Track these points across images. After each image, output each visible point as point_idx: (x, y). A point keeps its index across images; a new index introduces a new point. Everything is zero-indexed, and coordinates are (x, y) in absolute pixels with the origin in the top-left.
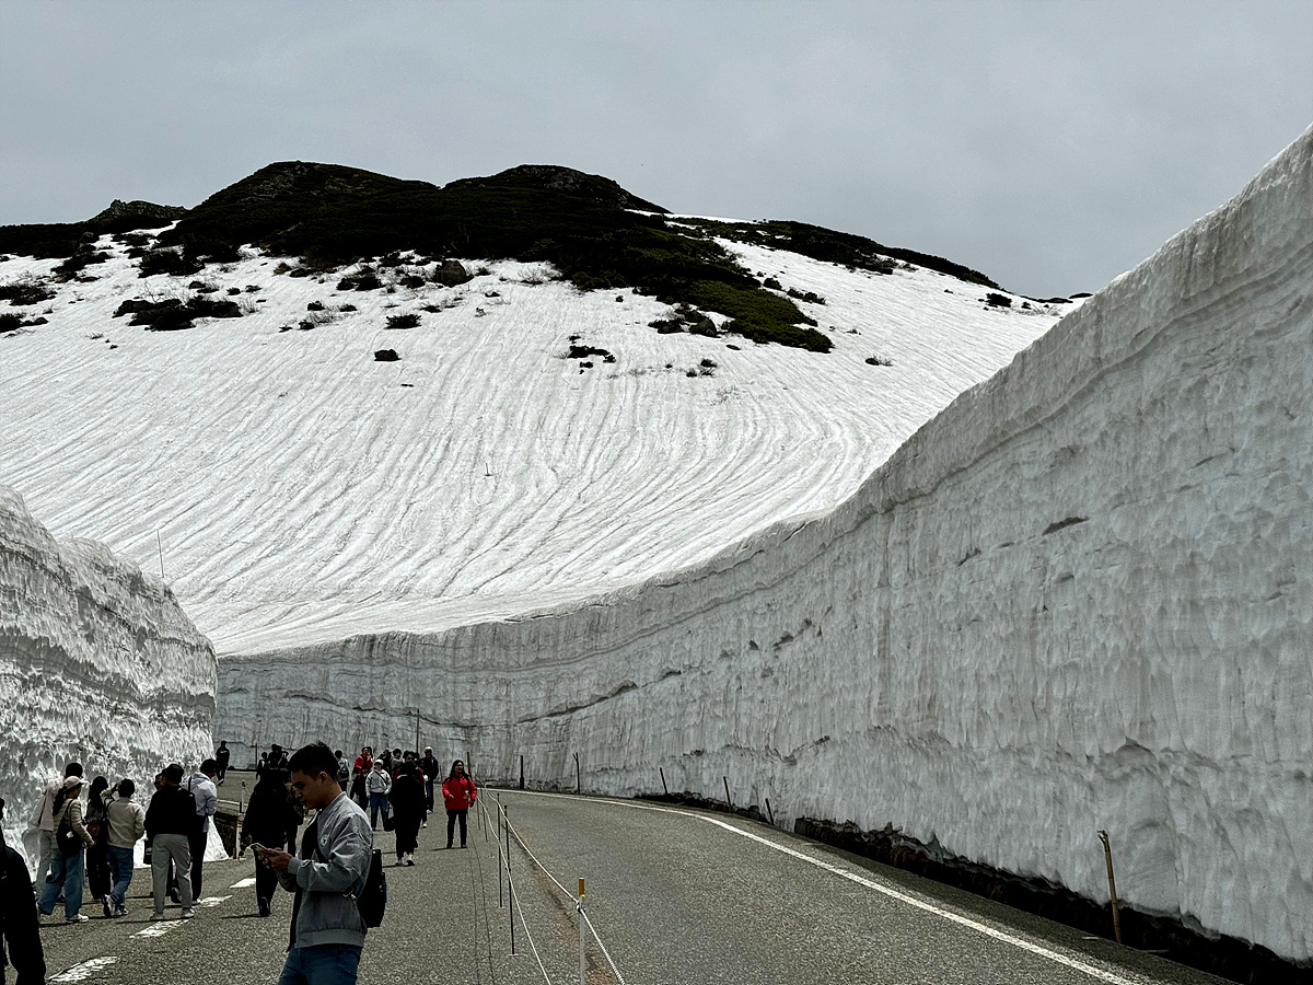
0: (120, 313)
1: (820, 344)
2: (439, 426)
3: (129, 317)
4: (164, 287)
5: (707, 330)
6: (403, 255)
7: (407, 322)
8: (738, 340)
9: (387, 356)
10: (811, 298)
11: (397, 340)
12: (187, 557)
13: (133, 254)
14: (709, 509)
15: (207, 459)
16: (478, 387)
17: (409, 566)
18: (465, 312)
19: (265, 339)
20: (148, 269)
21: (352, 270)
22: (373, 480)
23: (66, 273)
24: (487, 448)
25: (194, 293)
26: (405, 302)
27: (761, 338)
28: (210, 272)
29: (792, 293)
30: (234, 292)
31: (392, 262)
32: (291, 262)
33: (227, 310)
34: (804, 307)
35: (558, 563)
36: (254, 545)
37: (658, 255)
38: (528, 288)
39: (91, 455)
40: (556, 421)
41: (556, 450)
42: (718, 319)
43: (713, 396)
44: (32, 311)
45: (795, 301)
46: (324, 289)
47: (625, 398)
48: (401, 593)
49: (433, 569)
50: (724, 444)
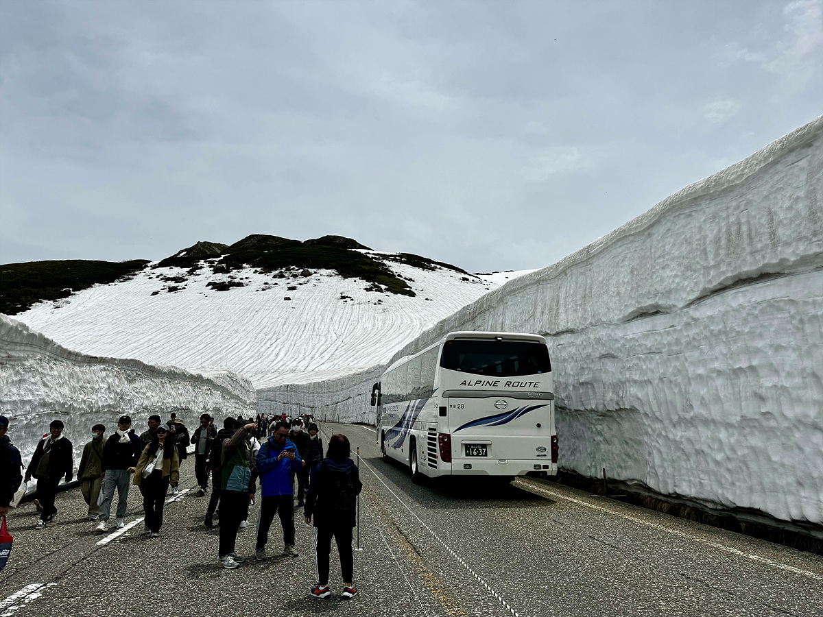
0: (207, 286)
1: (412, 294)
2: (303, 320)
3: (210, 287)
4: (221, 278)
5: (380, 290)
6: (292, 267)
7: (293, 288)
8: (389, 293)
9: (287, 299)
10: (410, 280)
11: (290, 294)
12: (233, 361)
13: (211, 267)
14: (378, 345)
15: (236, 331)
16: (314, 308)
17: (295, 363)
18: (310, 285)
19: (252, 294)
20: (216, 271)
21: (277, 272)
22: (284, 337)
23: (190, 273)
24: (316, 327)
25: (230, 279)
26: (293, 282)
27: (395, 292)
28: (234, 273)
29: (405, 278)
30: (242, 279)
31: (289, 269)
32: (258, 269)
33: (240, 285)
34: (408, 283)
35: (336, 361)
36: (252, 357)
37: (367, 268)
38: (329, 278)
39: (202, 330)
40: (336, 318)
41: (336, 328)
42: (383, 287)
43: (381, 311)
44: (182, 285)
45: (406, 281)
46: (268, 278)
47: (356, 312)
48: (293, 371)
49: (302, 364)
50: (383, 326)
